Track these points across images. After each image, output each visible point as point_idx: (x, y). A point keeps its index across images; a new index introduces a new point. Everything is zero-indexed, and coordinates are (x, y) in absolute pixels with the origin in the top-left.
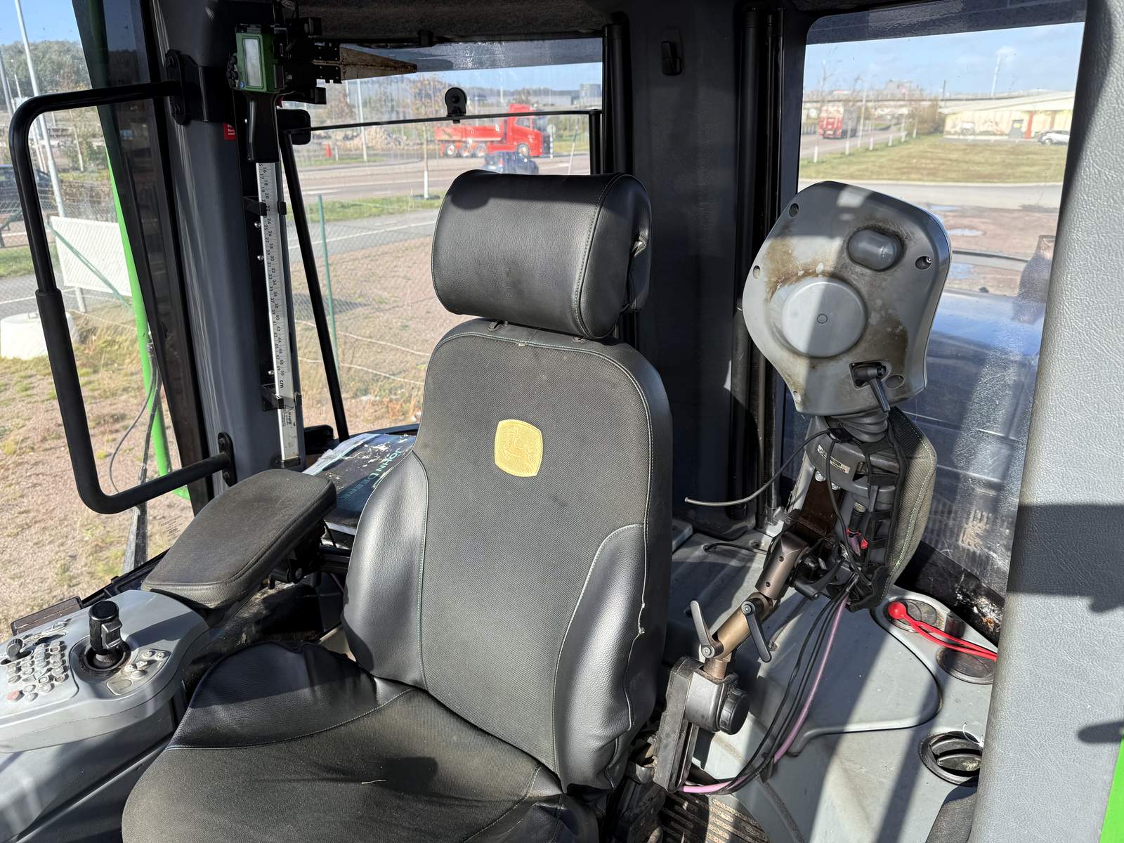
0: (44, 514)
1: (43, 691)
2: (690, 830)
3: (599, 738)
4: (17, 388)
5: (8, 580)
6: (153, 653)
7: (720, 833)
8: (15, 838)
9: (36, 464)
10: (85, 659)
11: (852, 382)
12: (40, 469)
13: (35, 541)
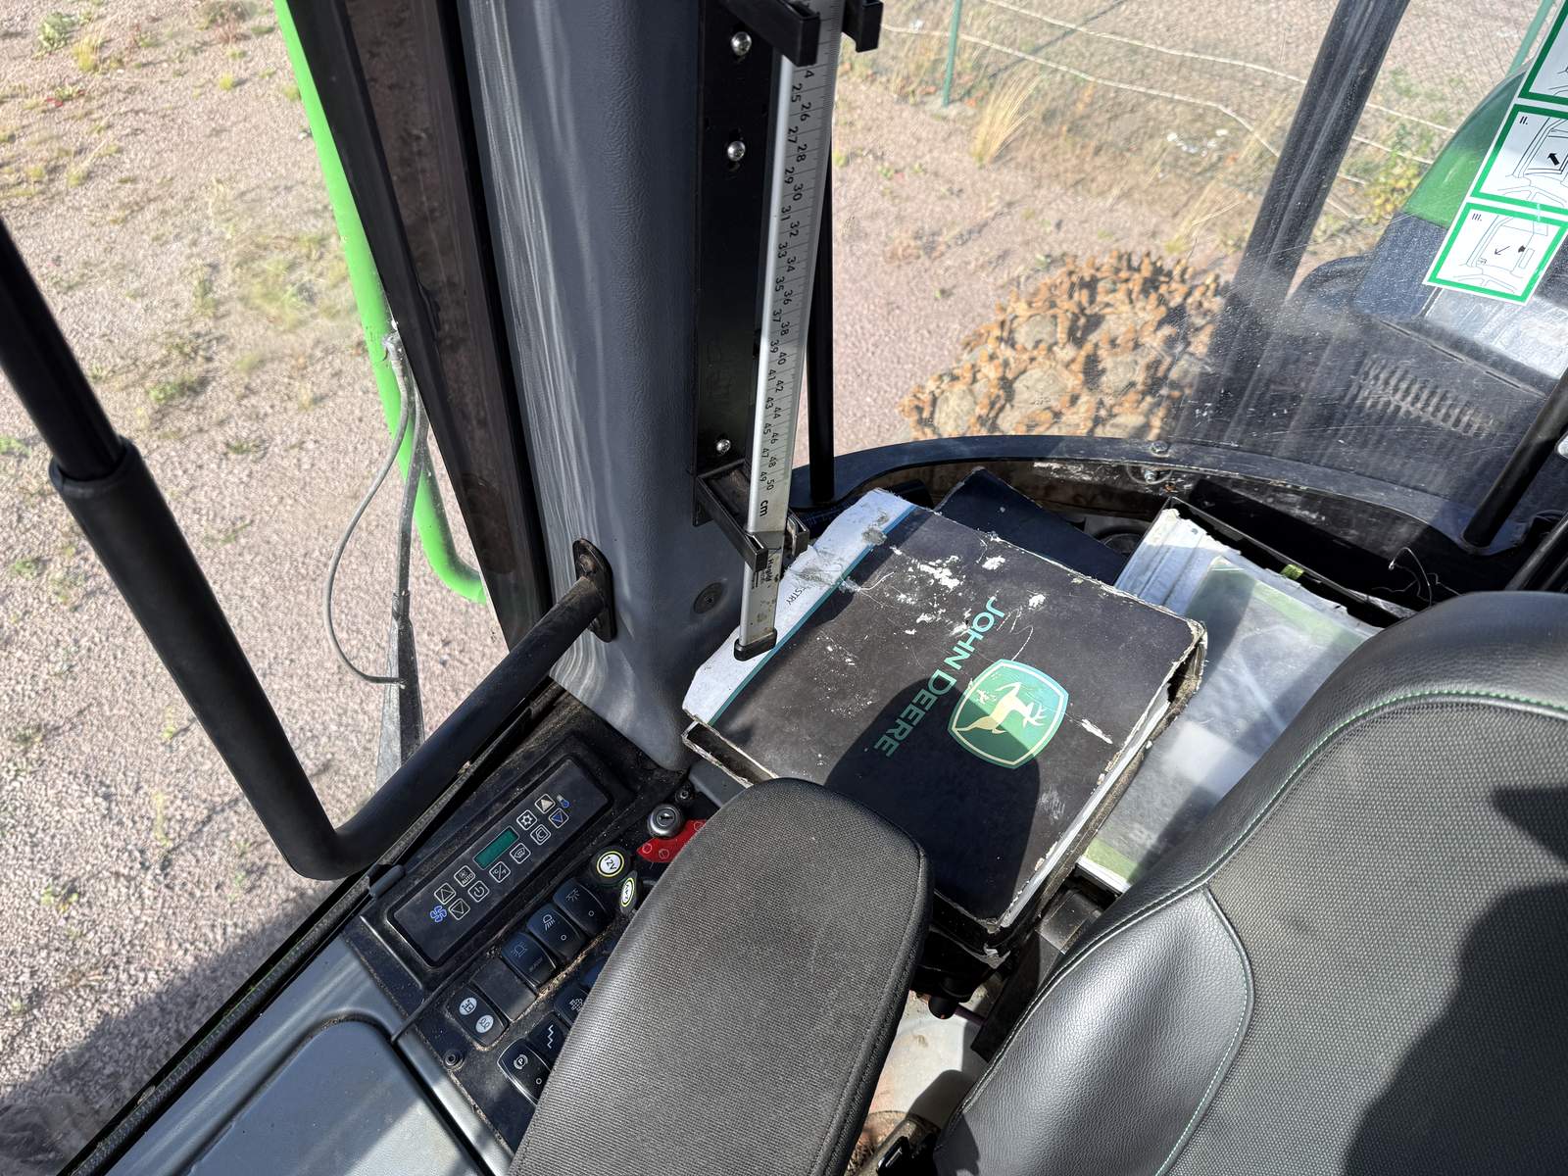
0: (159, 186)
5: (128, 299)
9: (131, 91)
12: (139, 101)
13: (153, 234)
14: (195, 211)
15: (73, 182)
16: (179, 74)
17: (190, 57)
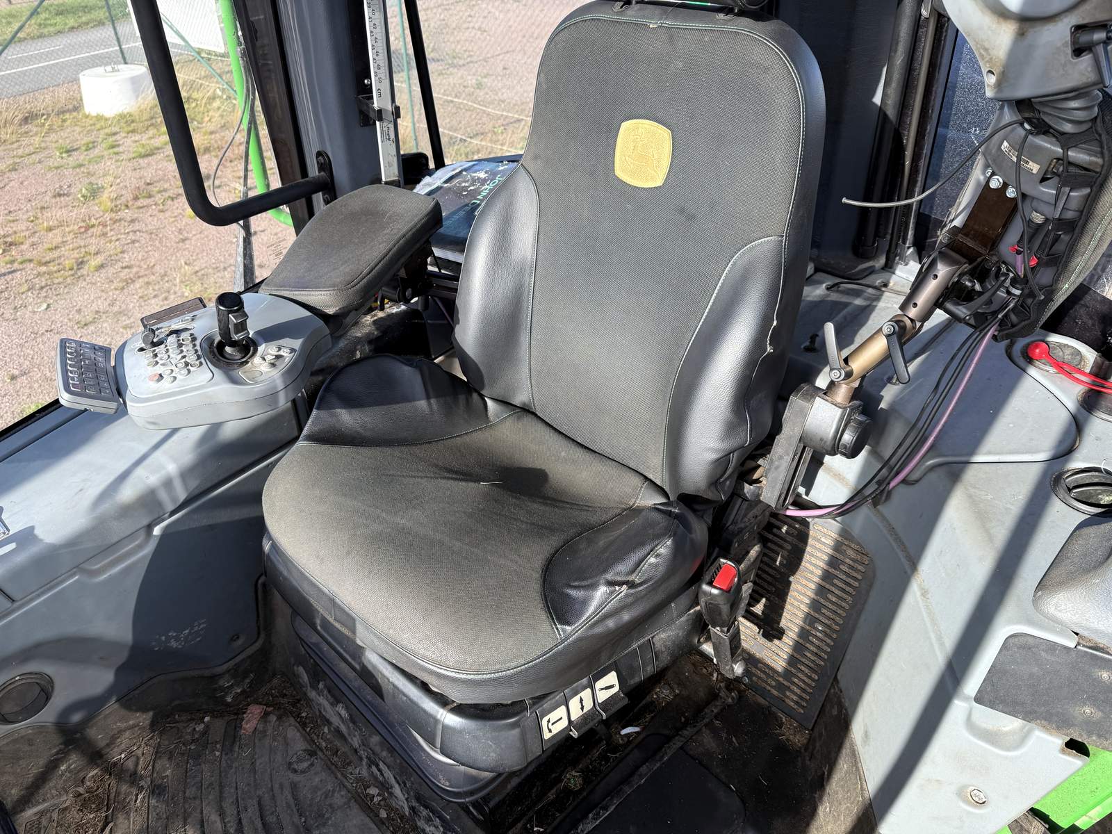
0: (146, 270)
1: (181, 374)
2: (788, 551)
3: (716, 451)
4: (104, 145)
5: (121, 330)
6: (280, 349)
7: (819, 554)
8: (167, 515)
9: (132, 221)
10: (215, 350)
11: (1069, 51)
12: (137, 226)
13: (140, 295)
14: (167, 281)
15: (92, 270)
16: (162, 211)
17: (170, 202)
